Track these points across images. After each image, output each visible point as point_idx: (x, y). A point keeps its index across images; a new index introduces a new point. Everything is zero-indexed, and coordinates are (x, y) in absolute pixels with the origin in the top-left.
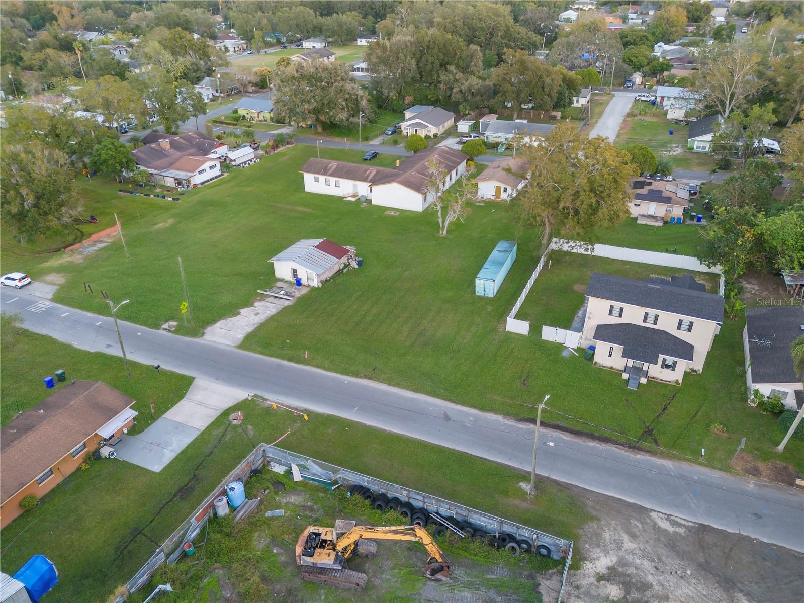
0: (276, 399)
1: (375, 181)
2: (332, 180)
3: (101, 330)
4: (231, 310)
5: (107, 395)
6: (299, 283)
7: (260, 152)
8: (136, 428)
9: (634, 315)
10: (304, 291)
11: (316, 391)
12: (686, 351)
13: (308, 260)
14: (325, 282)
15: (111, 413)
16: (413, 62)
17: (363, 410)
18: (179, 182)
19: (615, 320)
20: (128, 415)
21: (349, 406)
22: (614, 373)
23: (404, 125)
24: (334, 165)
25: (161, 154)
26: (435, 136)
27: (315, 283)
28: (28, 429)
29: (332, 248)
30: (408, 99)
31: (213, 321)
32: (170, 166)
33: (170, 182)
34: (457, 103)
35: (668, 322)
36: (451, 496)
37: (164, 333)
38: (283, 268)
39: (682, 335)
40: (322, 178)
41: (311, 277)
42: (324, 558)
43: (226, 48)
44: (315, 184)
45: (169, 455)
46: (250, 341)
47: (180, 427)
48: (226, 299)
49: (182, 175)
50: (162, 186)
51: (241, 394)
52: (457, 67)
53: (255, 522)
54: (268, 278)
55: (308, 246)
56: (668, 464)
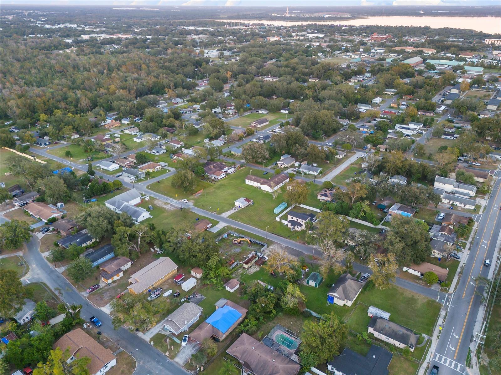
0: (232, 226)
1: (262, 184)
2: (252, 182)
3: (203, 212)
4: (226, 211)
5: (208, 222)
6: (240, 207)
7: (236, 169)
8: (211, 227)
9: (294, 219)
10: (240, 209)
11: (239, 225)
12: (301, 225)
13: (242, 202)
14: (245, 207)
15: (209, 224)
16: (285, 142)
17: (246, 229)
18: (215, 178)
19: (292, 219)
20: (211, 225)
21: (244, 228)
22: (290, 228)
23: (278, 163)
24: (253, 178)
25: (210, 169)
26: (287, 167)
27: (243, 207)
28: (198, 224)
29: (247, 200)
30: (283, 152)
31: (223, 213)
32: (213, 173)
33: (213, 178)
34: (297, 156)
35: (299, 220)
36: (254, 239)
37: (214, 213)
38: (237, 204)
39: (301, 223)
40: (250, 181)
41: (242, 206)
42: (236, 242)
43: (229, 113)
44: (248, 182)
45: (216, 231)
46: (229, 217)
47: (218, 228)
48: (225, 209)
49: (216, 177)
50: (211, 179)
51: (227, 225)
52: (299, 144)
53: (228, 239)
54: (233, 205)
55: (243, 199)
56: (288, 240)
